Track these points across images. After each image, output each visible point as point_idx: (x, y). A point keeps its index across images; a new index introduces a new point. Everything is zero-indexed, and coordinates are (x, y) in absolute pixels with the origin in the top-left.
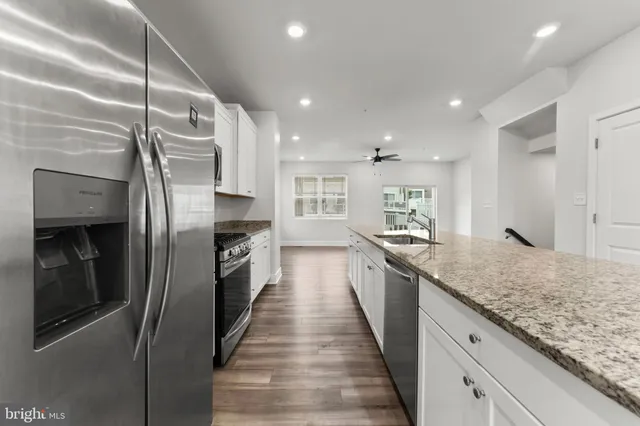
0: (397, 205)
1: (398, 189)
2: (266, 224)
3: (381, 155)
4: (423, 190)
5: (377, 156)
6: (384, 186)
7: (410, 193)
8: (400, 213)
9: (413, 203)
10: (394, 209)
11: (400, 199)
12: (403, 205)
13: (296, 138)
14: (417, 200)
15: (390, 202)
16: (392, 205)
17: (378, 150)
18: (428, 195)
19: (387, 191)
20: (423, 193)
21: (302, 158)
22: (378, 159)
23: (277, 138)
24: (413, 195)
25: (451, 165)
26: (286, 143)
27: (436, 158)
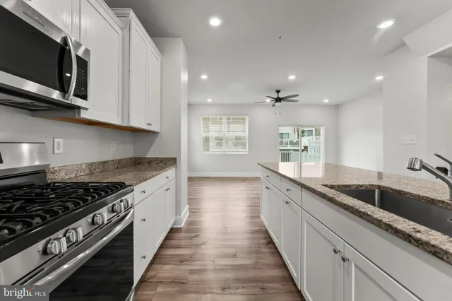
0: (292, 143)
1: (292, 128)
2: (172, 162)
3: (281, 95)
4: (314, 129)
5: (278, 97)
6: (279, 126)
7: (303, 132)
8: (294, 150)
9: (305, 141)
10: (289, 147)
11: (294, 138)
12: (297, 143)
13: (204, 77)
14: (309, 138)
15: (285, 141)
16: (287, 144)
17: (278, 92)
18: (318, 134)
19: (283, 130)
20: (314, 132)
21: (209, 100)
22: (278, 100)
23: (184, 77)
24: (306, 134)
25: (337, 107)
26: (193, 82)
27: (326, 101)
